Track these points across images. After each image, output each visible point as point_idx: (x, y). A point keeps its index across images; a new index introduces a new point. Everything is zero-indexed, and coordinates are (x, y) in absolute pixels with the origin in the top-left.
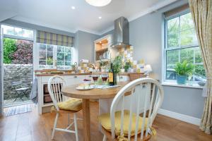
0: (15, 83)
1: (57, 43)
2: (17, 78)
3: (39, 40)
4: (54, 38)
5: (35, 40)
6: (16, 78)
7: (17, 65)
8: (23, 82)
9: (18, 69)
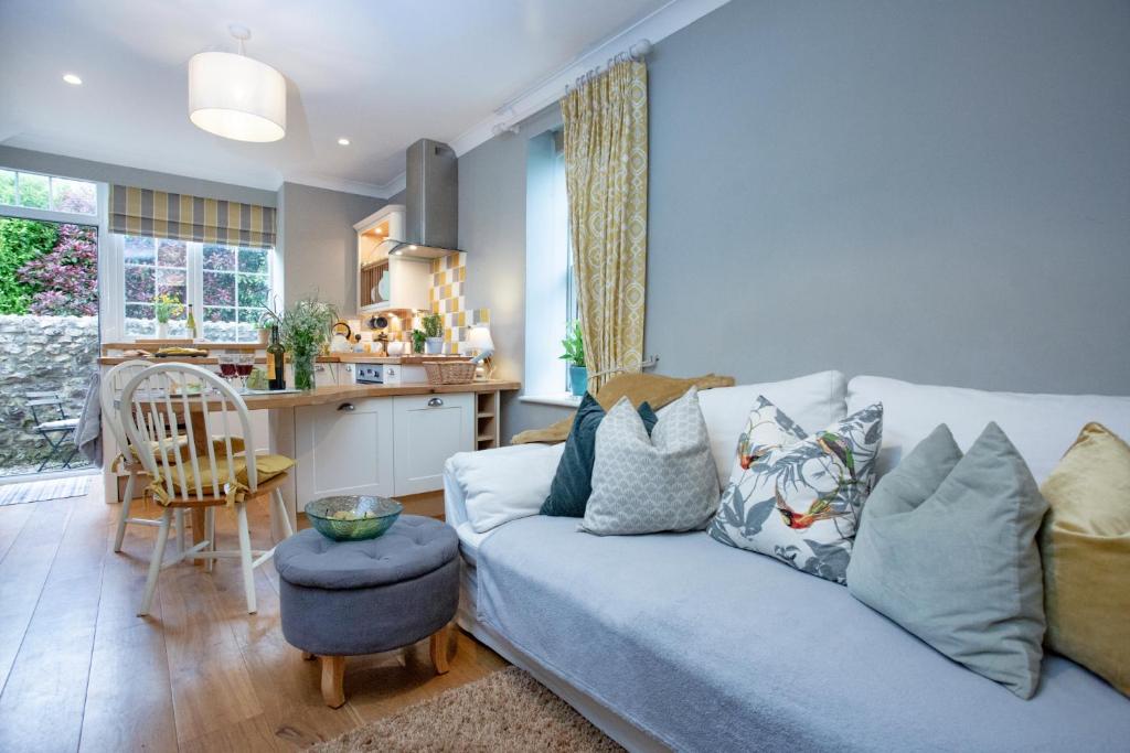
0: (42, 397)
1: (198, 231)
2: (49, 376)
3: (119, 221)
4: (186, 214)
5: (104, 222)
6: (44, 374)
7: (46, 320)
8: (77, 395)
9: (53, 338)
